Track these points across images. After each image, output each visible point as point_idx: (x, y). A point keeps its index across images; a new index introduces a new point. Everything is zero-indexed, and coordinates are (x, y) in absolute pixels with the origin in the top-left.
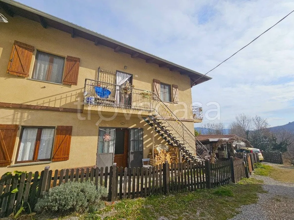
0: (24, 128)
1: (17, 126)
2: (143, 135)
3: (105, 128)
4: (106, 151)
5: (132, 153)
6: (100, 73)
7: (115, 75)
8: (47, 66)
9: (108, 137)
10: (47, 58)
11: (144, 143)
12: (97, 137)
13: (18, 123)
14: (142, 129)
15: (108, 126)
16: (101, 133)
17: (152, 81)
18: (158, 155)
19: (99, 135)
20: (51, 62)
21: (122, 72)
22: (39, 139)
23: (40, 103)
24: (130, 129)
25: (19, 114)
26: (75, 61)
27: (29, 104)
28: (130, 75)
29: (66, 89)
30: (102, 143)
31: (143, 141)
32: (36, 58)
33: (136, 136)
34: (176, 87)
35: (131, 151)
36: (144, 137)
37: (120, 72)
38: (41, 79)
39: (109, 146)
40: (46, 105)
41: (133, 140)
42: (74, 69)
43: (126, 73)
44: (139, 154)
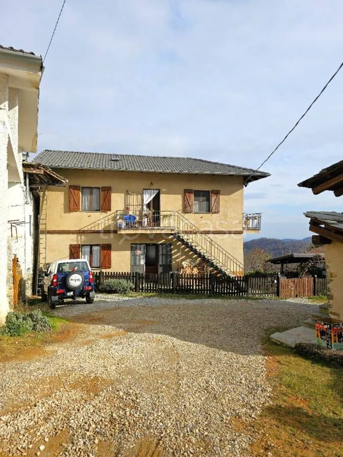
0: (83, 245)
1: (79, 245)
2: (171, 250)
3: (136, 244)
4: (138, 263)
5: (161, 266)
6: (128, 196)
7: (142, 194)
8: (89, 197)
9: (139, 252)
10: (88, 191)
11: (173, 257)
12: (130, 252)
13: (80, 243)
14: (171, 245)
15: (138, 242)
16: (133, 248)
17: (183, 192)
18: (183, 269)
19: (131, 250)
20: (91, 193)
21: (149, 189)
22: (91, 252)
23: (89, 228)
24: (158, 244)
25: (79, 237)
26: (107, 190)
27: (83, 229)
28: (157, 190)
29: (104, 215)
30: (134, 256)
31: (171, 255)
32: (82, 194)
33: (164, 251)
34: (217, 193)
35: (160, 263)
36: (172, 252)
37: (147, 189)
38: (87, 209)
39: (140, 259)
40: (93, 229)
41: (162, 255)
42: (107, 197)
43: (153, 190)
44: (168, 267)
